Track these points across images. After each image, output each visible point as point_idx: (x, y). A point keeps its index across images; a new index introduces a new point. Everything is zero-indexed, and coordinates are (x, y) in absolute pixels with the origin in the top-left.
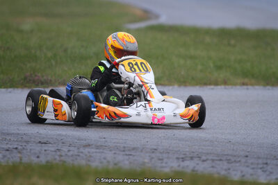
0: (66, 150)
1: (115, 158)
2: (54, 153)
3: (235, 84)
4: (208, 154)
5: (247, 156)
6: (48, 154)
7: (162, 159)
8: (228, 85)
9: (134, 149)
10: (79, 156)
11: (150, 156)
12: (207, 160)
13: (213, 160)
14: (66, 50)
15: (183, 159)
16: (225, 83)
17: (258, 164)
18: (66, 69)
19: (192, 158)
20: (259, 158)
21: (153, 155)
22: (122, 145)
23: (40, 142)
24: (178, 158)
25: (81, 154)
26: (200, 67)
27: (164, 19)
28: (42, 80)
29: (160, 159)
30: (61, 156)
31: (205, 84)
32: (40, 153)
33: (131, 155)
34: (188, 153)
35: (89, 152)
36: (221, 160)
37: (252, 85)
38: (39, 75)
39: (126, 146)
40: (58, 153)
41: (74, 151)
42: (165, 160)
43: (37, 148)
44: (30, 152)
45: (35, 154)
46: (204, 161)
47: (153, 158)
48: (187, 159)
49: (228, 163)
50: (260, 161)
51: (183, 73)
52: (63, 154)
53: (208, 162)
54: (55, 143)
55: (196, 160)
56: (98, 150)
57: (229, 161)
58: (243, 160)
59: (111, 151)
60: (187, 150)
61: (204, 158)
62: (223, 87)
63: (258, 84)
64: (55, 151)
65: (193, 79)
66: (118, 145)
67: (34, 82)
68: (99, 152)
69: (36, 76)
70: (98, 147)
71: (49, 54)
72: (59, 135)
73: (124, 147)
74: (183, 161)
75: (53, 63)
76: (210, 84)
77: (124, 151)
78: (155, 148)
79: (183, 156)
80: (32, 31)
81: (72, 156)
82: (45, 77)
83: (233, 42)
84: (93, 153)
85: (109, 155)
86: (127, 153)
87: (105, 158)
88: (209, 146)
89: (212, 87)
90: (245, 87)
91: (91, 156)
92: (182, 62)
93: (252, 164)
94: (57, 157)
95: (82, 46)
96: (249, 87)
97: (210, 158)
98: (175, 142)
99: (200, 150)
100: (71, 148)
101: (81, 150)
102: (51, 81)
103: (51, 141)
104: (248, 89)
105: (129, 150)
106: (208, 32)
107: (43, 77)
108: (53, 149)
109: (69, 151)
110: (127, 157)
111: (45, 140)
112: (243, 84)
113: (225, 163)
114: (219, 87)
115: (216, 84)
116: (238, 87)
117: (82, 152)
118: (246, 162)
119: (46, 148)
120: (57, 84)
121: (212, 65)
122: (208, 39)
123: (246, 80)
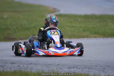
0: (22, 66)
1: (42, 68)
2: (17, 67)
3: (92, 37)
4: (80, 66)
5: (96, 66)
6: (15, 68)
7: (61, 68)
8: (89, 38)
9: (50, 64)
10: (27, 68)
11: (56, 67)
12: (80, 68)
13: (82, 68)
14: (21, 26)
15: (70, 68)
16: (87, 37)
17: (101, 69)
18: (22, 33)
19: (74, 68)
20: (101, 67)
21: (58, 67)
22: (45, 63)
23: (11, 63)
24: (68, 68)
25: (28, 67)
26: (77, 31)
27: (62, 12)
28: (12, 38)
29: (60, 68)
30: (20, 68)
31: (79, 38)
32: (11, 67)
33: (49, 67)
34: (72, 66)
35: (31, 66)
36: (86, 68)
37: (98, 37)
38: (11, 36)
39: (47, 63)
40: (19, 67)
41: (25, 66)
42: (63, 69)
43: (10, 65)
44: (7, 67)
45: (9, 68)
46: (79, 68)
47: (58, 68)
48: (72, 68)
49: (89, 69)
50: (102, 68)
51: (70, 33)
52: (21, 67)
53: (80, 69)
54: (17, 63)
55: (75, 68)
56: (35, 66)
57: (89, 68)
58: (95, 68)
59: (40, 66)
60: (72, 64)
61: (79, 67)
62: (86, 38)
63: (101, 37)
64: (18, 66)
65: (74, 36)
66: (43, 63)
67: (9, 39)
68: (36, 66)
69: (10, 36)
70: (35, 64)
71: (15, 27)
72: (19, 60)
73: (46, 64)
74: (70, 69)
75: (17, 31)
76: (81, 38)
77: (46, 65)
78: (59, 64)
79: (70, 67)
80: (8, 18)
81: (25, 68)
82: (13, 37)
83: (90, 20)
84: (33, 67)
85: (40, 67)
86: (47, 66)
87: (38, 69)
88: (81, 62)
89: (82, 39)
90: (95, 38)
91: (32, 68)
92: (69, 29)
93: (98, 69)
94: (18, 69)
95: (28, 24)
96: (97, 38)
97: (81, 67)
98: (67, 61)
99: (77, 64)
100: (24, 65)
101: (29, 66)
102: (16, 38)
103: (15, 62)
104: (97, 39)
105: (48, 65)
106: (80, 16)
107: (12, 36)
108: (17, 66)
109: (23, 66)
110: (47, 68)
111: (13, 62)
112: (95, 37)
113: (87, 69)
114: (85, 39)
115: (84, 37)
116: (93, 38)
117: (29, 67)
118: (96, 68)
119: (14, 65)
120: (18, 39)
121: (81, 30)
122: (80, 19)
123: (96, 36)
